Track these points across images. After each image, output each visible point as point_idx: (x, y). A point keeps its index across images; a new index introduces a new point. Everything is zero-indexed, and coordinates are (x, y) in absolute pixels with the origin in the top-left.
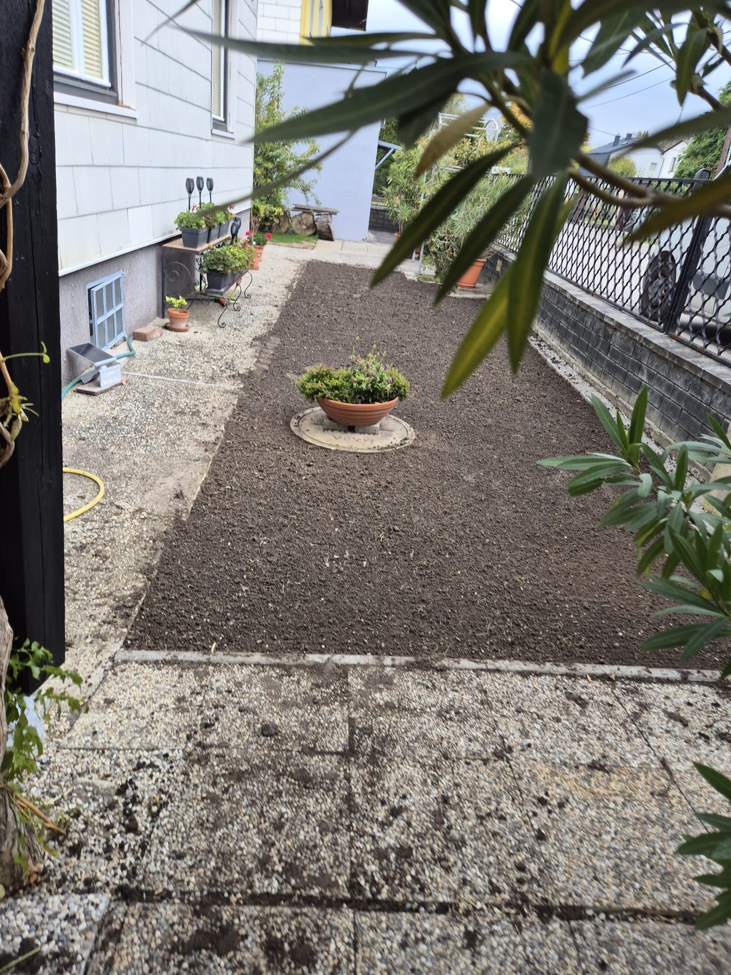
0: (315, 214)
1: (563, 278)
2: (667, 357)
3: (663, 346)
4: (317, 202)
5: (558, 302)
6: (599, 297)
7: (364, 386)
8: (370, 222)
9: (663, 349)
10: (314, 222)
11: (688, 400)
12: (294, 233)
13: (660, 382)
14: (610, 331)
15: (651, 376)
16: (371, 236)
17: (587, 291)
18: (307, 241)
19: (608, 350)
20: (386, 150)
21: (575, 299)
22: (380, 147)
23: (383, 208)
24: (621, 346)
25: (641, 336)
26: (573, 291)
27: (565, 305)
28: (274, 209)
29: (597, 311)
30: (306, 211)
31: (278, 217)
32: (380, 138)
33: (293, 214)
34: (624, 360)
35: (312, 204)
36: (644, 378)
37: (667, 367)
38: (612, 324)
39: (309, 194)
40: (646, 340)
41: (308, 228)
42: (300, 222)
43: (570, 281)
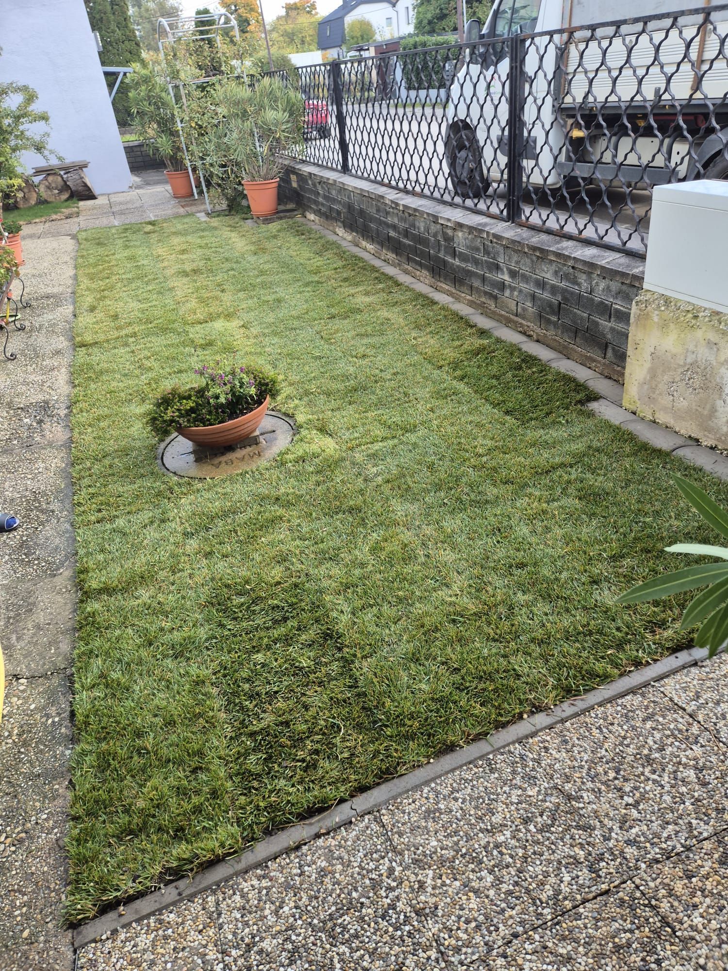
0: (62, 173)
1: (372, 181)
2: (526, 250)
3: (517, 239)
4: (60, 159)
5: (378, 210)
6: (422, 195)
7: (222, 400)
8: (129, 163)
9: (519, 242)
10: (65, 182)
11: (564, 291)
12: (46, 202)
13: (526, 279)
14: (450, 232)
15: (513, 274)
16: (137, 179)
17: (405, 191)
18: (66, 207)
19: (454, 254)
20: (115, 75)
21: (397, 204)
22: (106, 74)
23: (136, 143)
24: (467, 247)
25: (488, 232)
26: (391, 195)
27: (387, 213)
28: (11, 182)
29: (428, 214)
30: (49, 172)
31: (20, 189)
32: (103, 63)
33: (37, 180)
34: (476, 262)
35: (54, 162)
36: (506, 277)
37: (528, 261)
38: (449, 224)
39: (46, 153)
40: (495, 236)
41: (61, 191)
42: (49, 188)
43: (381, 183)
